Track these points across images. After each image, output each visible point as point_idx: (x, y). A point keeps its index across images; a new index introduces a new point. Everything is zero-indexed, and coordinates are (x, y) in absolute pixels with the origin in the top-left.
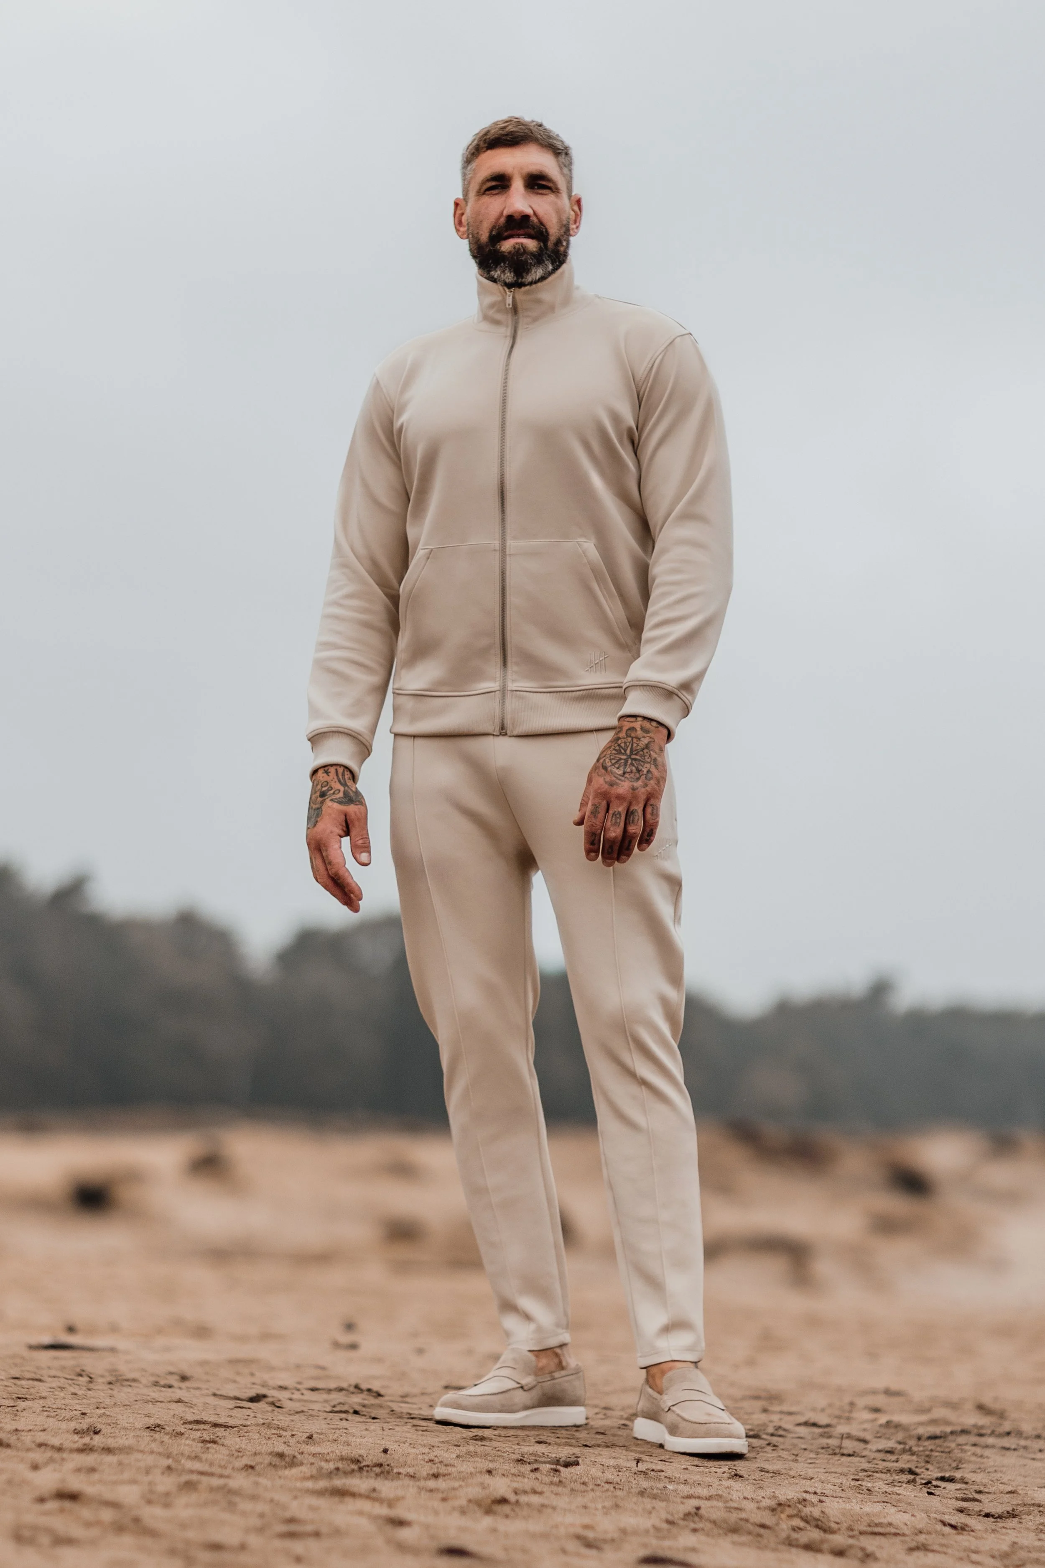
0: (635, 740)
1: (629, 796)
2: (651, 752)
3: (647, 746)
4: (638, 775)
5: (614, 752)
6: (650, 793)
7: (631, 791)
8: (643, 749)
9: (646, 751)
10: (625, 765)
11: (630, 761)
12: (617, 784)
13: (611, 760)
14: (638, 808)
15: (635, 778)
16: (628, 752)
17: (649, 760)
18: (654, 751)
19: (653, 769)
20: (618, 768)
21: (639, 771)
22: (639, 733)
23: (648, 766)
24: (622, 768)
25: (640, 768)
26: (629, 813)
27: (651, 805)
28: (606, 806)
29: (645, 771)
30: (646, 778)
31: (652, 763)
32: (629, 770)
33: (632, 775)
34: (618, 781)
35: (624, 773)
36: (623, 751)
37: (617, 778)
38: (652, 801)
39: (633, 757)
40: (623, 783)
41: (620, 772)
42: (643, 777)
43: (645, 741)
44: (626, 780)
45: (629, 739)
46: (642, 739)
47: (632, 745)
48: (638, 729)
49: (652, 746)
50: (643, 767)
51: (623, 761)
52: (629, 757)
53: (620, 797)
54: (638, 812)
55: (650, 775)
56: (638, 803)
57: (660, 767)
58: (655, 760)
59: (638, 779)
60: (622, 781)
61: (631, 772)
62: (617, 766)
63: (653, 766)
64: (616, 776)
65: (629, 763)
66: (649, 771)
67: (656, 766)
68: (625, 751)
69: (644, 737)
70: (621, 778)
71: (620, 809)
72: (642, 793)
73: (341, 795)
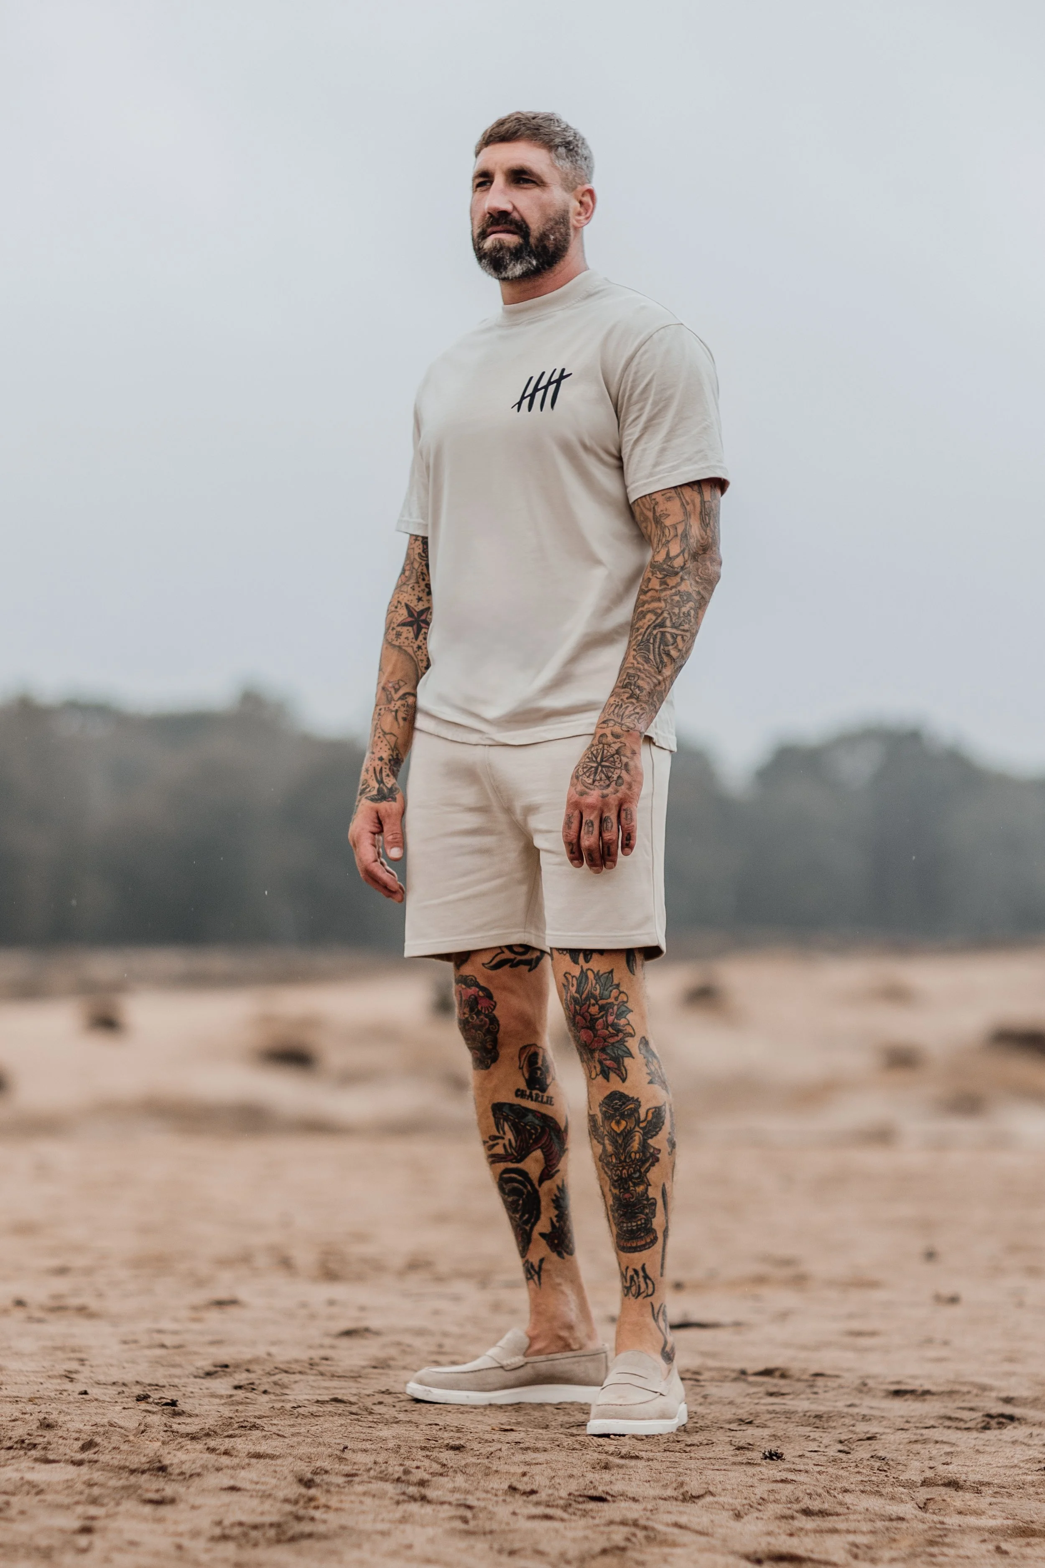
0: (606, 746)
1: (600, 805)
2: (622, 757)
3: (618, 752)
4: (607, 782)
5: (587, 760)
6: (621, 799)
7: (601, 799)
8: (614, 755)
9: (616, 756)
10: (596, 773)
11: (600, 768)
12: (586, 793)
13: (583, 768)
14: (612, 815)
15: (605, 785)
16: (599, 759)
17: (619, 766)
18: (624, 756)
19: (624, 774)
20: (588, 777)
21: (608, 778)
22: (610, 739)
23: (618, 771)
24: (592, 777)
25: (610, 774)
26: (602, 821)
27: (624, 810)
28: (579, 815)
29: (615, 777)
30: (616, 784)
31: (623, 767)
32: (598, 778)
33: (602, 783)
34: (587, 790)
35: (594, 781)
36: (594, 759)
37: (587, 787)
38: (625, 806)
39: (604, 763)
40: (592, 792)
41: (590, 781)
42: (613, 783)
43: (616, 747)
44: (596, 788)
45: (601, 746)
46: (612, 745)
47: (603, 752)
48: (609, 735)
49: (622, 752)
50: (613, 773)
51: (593, 769)
52: (599, 764)
53: (592, 807)
54: (610, 819)
55: (620, 781)
56: (610, 810)
57: (632, 773)
58: (626, 765)
59: (608, 786)
60: (591, 790)
61: (601, 779)
62: (587, 774)
63: (624, 772)
64: (587, 785)
65: (599, 771)
66: (619, 777)
67: (627, 771)
68: (596, 758)
69: (614, 743)
70: (592, 787)
71: (592, 818)
72: (613, 800)
73: (375, 792)
